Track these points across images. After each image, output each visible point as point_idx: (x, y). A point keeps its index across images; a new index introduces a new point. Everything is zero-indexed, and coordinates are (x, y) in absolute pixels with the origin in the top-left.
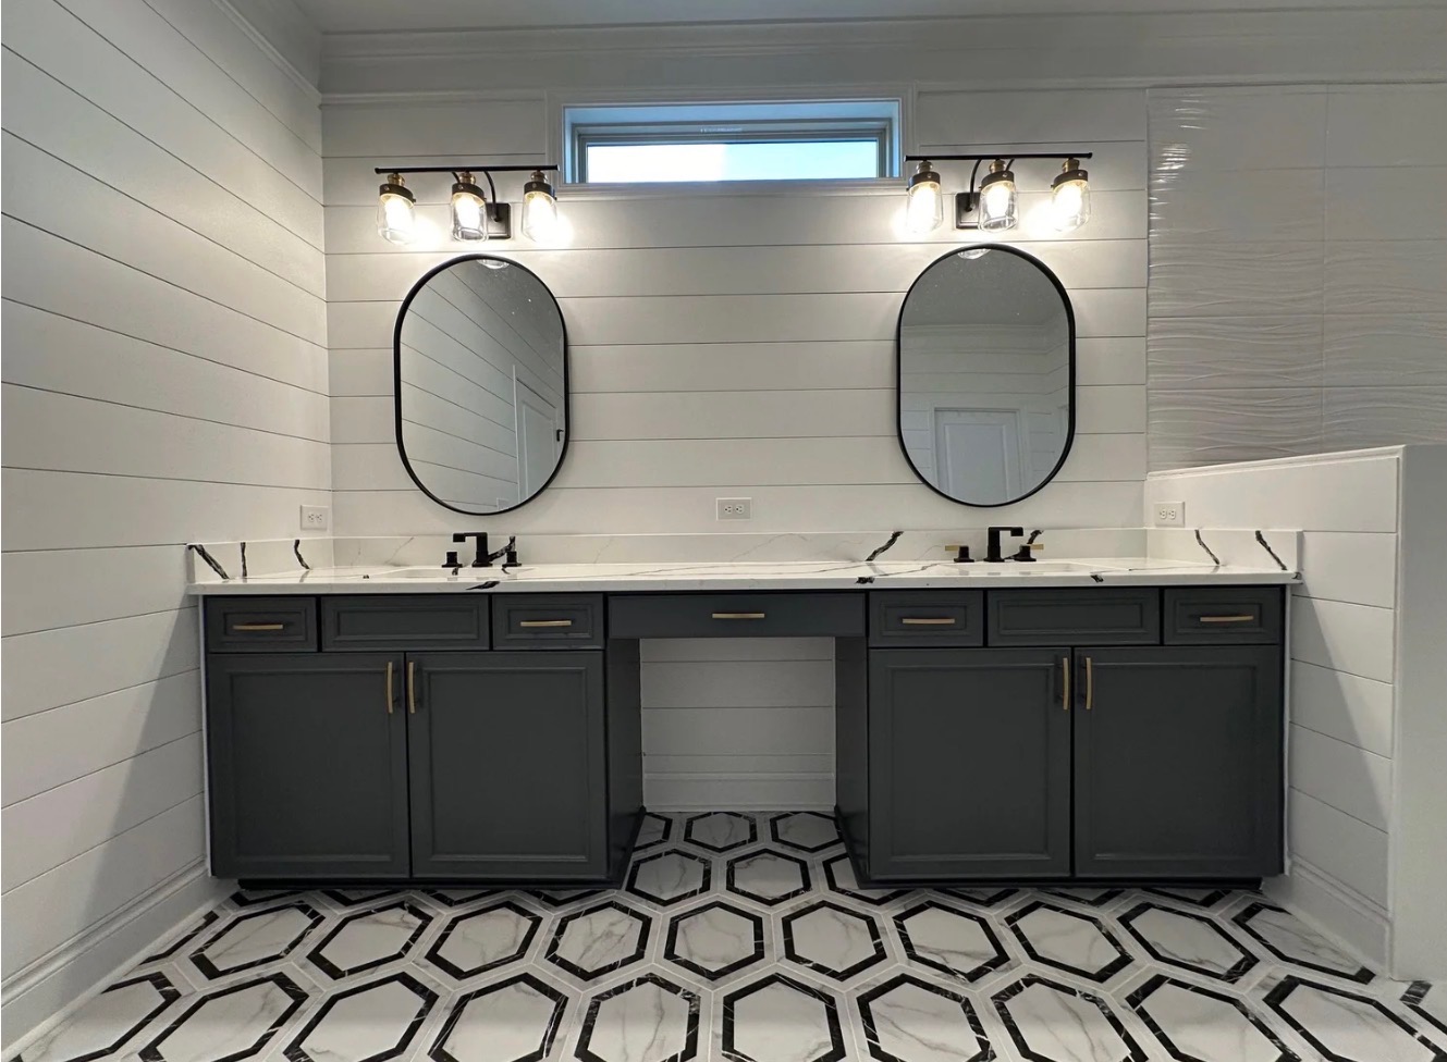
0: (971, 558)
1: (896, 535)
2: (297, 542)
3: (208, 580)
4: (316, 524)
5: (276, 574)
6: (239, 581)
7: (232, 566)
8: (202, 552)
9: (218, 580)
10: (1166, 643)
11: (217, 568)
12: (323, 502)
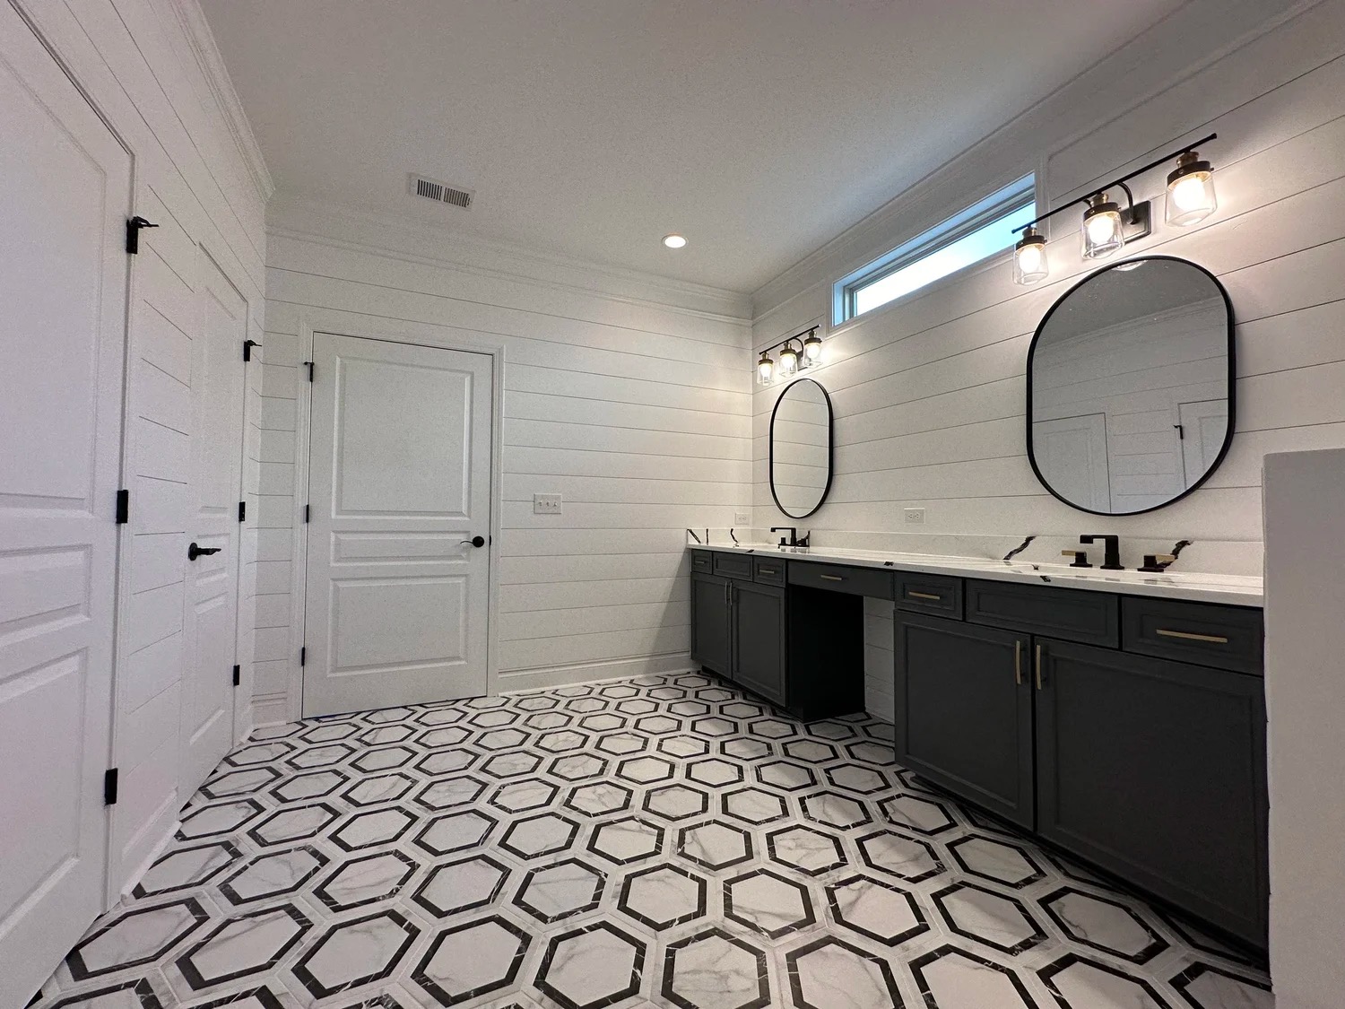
0: (1089, 563)
1: (1029, 539)
2: (732, 530)
3: (693, 542)
4: (745, 522)
5: (722, 543)
6: (704, 544)
7: (702, 538)
8: (691, 532)
9: (697, 543)
10: (1124, 649)
11: (697, 538)
12: (749, 511)
